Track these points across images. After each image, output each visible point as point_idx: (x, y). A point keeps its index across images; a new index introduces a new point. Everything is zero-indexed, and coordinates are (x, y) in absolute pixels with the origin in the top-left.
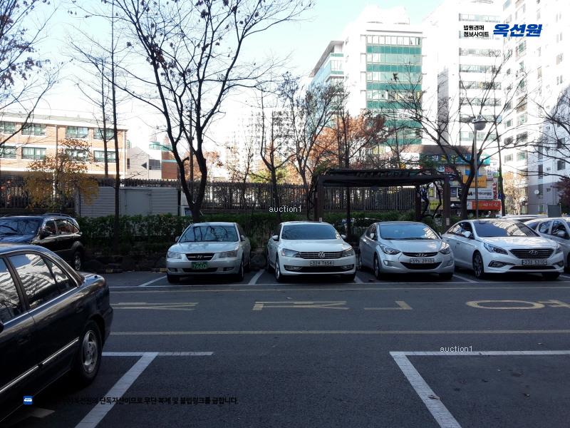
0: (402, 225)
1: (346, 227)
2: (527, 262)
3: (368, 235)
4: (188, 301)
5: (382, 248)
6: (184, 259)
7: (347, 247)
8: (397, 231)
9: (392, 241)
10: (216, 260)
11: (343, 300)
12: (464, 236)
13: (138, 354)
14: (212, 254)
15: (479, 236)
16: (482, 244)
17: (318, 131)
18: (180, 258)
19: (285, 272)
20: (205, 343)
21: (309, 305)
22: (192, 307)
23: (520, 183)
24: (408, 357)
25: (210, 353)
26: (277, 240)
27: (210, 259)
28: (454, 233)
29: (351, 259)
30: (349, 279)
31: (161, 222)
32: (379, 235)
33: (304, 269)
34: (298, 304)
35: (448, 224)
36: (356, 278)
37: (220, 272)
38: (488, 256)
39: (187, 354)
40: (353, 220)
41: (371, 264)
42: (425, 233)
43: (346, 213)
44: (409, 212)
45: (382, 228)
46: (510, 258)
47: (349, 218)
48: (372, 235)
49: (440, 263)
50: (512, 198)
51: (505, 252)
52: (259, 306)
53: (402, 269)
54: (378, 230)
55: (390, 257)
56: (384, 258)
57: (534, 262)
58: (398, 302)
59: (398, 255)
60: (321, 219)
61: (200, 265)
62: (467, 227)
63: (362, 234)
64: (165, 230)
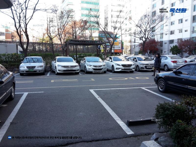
0: (93, 58)
1: (76, 58)
2: (125, 68)
3: (83, 61)
4: (30, 80)
5: (87, 64)
6: (26, 68)
7: (77, 64)
8: (91, 60)
9: (90, 62)
10: (36, 68)
11: (76, 79)
12: (110, 61)
13: (23, 93)
14: (35, 67)
15: (114, 61)
16: (114, 63)
17: (65, 25)
18: (24, 68)
19: (58, 72)
20: (41, 90)
21: (67, 80)
22: (32, 82)
23: (129, 44)
24: (93, 90)
25: (43, 92)
26: (55, 62)
27: (34, 68)
28: (107, 60)
29: (78, 68)
30: (77, 73)
31: (13, 56)
32: (86, 60)
33: (64, 71)
34: (64, 80)
35: (106, 57)
36: (80, 73)
37: (38, 72)
38: (116, 67)
39: (37, 92)
40: (78, 56)
41: (84, 69)
42: (99, 60)
43: (75, 54)
44: (95, 53)
45: (87, 58)
46: (121, 67)
47: (76, 55)
48: (84, 61)
49: (103, 69)
50: (127, 49)
51: (120, 65)
52: (52, 81)
53: (92, 70)
54: (86, 59)
55: (89, 67)
56: (88, 67)
57: (127, 68)
58: (91, 79)
59: (91, 66)
60: (68, 56)
61: (31, 70)
62: (111, 58)
63: (81, 60)
64: (14, 59)
